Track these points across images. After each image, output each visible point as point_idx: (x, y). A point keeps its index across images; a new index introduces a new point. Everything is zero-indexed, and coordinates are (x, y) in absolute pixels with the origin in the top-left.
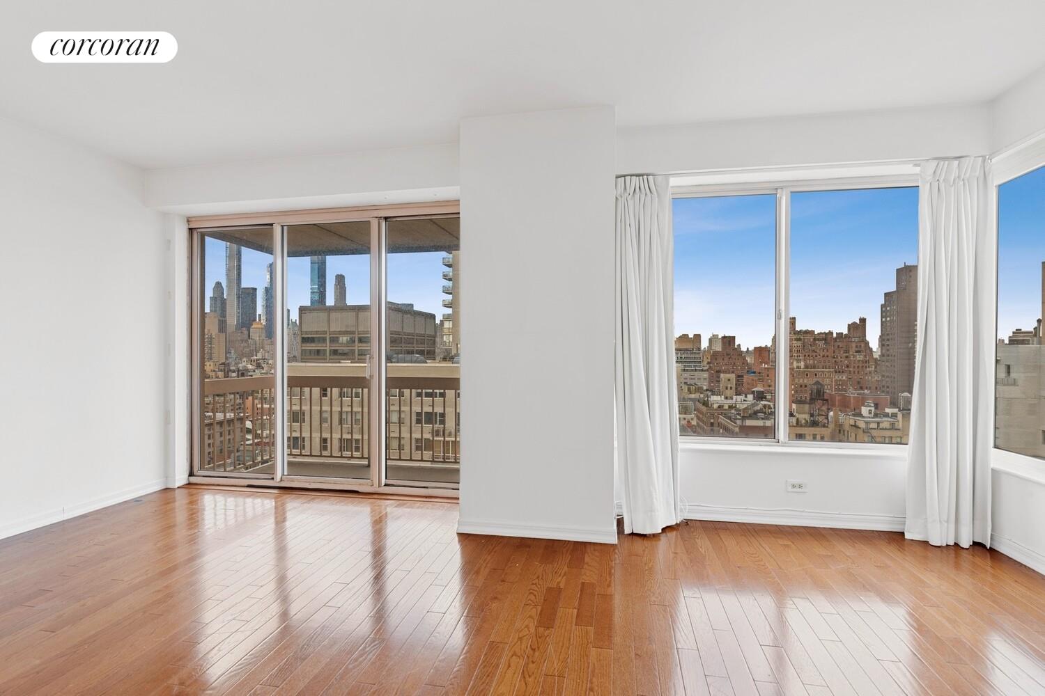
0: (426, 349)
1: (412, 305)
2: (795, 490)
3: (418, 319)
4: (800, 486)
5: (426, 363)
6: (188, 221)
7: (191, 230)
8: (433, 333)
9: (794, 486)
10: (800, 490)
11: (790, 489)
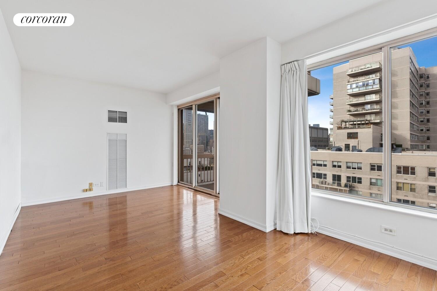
0: (323, 144)
1: (318, 125)
2: (386, 232)
3: (319, 130)
4: (391, 231)
5: (318, 150)
6: (178, 107)
7: (179, 109)
8: (327, 137)
9: (386, 230)
10: (390, 233)
11: (383, 231)
